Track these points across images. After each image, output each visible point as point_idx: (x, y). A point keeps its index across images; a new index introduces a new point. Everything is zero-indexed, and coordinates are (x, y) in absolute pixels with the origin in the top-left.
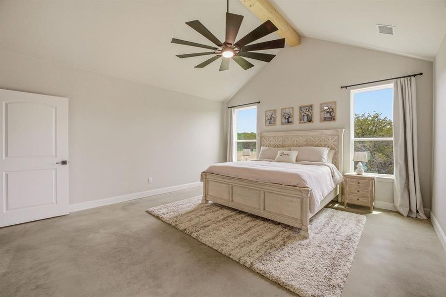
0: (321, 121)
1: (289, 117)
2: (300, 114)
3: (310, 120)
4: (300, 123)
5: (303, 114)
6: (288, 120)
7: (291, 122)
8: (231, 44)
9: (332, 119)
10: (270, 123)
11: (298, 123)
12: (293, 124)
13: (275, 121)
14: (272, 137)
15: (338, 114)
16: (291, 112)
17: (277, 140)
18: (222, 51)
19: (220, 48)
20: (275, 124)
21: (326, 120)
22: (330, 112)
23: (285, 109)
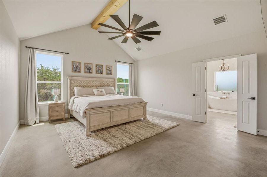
0: (106, 74)
1: (90, 69)
2: (96, 69)
3: (101, 73)
4: (96, 74)
5: (98, 69)
6: (89, 71)
7: (91, 72)
8: (132, 30)
9: (111, 74)
10: (76, 71)
11: (95, 73)
12: (92, 73)
13: (80, 69)
14: (80, 80)
15: (113, 72)
16: (91, 66)
17: (82, 83)
18: (126, 33)
19: (125, 31)
20: (80, 72)
21: (109, 74)
22: (110, 71)
23: (87, 63)
